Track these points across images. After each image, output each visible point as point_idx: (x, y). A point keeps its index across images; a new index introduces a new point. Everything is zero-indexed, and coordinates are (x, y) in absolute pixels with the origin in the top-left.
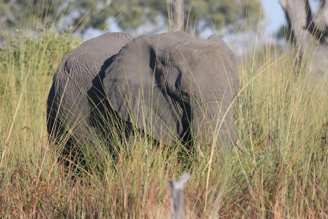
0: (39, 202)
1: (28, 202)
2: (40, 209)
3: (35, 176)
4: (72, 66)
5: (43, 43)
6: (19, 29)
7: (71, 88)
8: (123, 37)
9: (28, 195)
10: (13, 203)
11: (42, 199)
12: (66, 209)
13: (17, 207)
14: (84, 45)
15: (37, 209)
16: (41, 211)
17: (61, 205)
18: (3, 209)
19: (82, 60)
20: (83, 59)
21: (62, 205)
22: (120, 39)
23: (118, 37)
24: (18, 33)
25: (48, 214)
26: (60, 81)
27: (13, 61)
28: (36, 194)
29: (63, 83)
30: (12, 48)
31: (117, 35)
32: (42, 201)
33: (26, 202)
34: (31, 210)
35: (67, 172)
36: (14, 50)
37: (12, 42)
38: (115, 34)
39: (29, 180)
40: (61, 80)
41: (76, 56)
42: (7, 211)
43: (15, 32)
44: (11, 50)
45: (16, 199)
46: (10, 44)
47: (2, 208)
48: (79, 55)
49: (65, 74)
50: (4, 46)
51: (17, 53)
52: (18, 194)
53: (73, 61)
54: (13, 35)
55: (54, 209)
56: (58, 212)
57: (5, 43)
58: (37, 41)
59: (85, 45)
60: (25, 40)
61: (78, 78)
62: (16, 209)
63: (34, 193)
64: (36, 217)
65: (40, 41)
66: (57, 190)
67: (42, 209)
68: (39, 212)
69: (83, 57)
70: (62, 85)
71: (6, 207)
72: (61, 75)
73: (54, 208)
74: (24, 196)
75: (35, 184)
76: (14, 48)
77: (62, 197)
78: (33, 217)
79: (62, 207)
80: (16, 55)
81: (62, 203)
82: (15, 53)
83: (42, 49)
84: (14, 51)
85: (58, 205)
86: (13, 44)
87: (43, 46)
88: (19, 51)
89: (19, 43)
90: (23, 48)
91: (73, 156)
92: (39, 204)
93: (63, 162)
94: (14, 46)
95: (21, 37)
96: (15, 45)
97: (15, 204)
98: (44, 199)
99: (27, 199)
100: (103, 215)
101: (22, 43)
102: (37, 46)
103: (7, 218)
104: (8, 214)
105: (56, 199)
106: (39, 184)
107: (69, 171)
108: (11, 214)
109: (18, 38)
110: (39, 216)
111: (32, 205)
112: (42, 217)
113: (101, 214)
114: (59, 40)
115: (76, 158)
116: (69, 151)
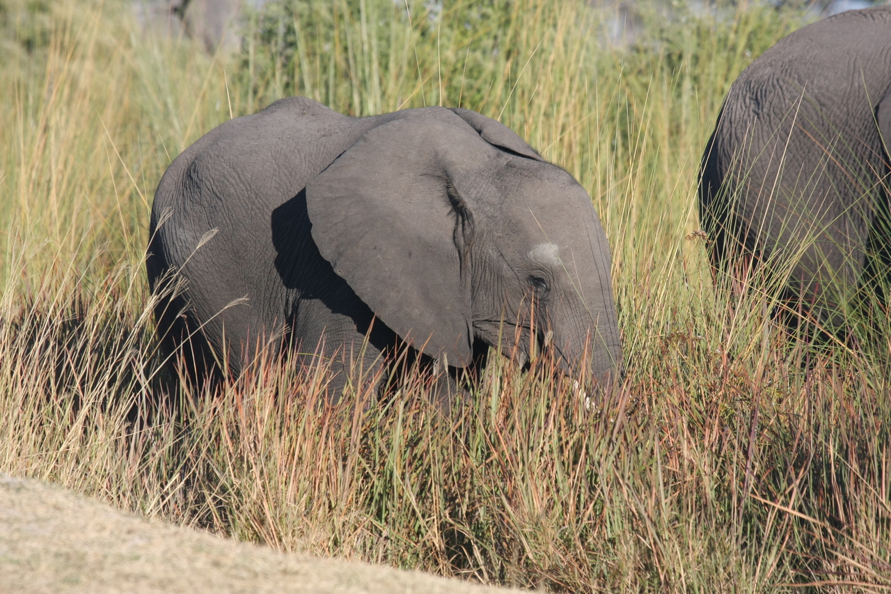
0: (727, 412)
1: (700, 412)
2: (728, 430)
3: (718, 351)
4: (764, 88)
5: (736, 32)
7: (760, 136)
8: (884, 16)
9: (701, 396)
10: (665, 415)
11: (732, 403)
12: (792, 431)
13: (674, 423)
14: (789, 41)
15: (722, 428)
16: (730, 432)
17: (778, 419)
18: (642, 427)
19: (789, 71)
20: (791, 70)
21: (782, 421)
22: (876, 21)
23: (870, 19)
24: (678, 9)
26: (731, 123)
27: (665, 76)
28: (719, 394)
29: (739, 127)
30: (662, 45)
31: (869, 15)
32: (733, 411)
33: (696, 411)
34: (708, 431)
35: (794, 340)
36: (668, 49)
37: (662, 31)
38: (864, 12)
39: (703, 360)
40: (733, 120)
41: (771, 66)
42: (650, 433)
43: (671, 8)
44: (661, 49)
45: (673, 405)
46: (657, 35)
47: (639, 426)
48: (780, 64)
49: (746, 107)
50: (644, 39)
51: (675, 58)
52: (675, 393)
53: (766, 77)
54: (665, 13)
55: (762, 430)
56: (772, 437)
57: (647, 32)
58: (723, 29)
59: (792, 41)
60: (695, 26)
62: (672, 427)
63: (714, 390)
64: (718, 448)
65: (730, 28)
66: (770, 385)
67: (734, 430)
68: (727, 435)
69: (789, 66)
71: (648, 422)
72: (734, 110)
73: (762, 428)
74: (691, 398)
75: (716, 369)
76: (666, 45)
77: (780, 401)
78: (712, 447)
79: (780, 424)
80: (672, 61)
81: (780, 416)
82: (669, 56)
83: (734, 48)
84: (666, 53)
85: (772, 421)
86: (665, 35)
87: (738, 41)
88: (679, 52)
89: (680, 33)
90: (689, 46)
91: (806, 304)
92: (726, 417)
93: (784, 316)
94: (668, 40)
95: (684, 20)
96: (671, 37)
97: (669, 417)
98: (738, 404)
99: (697, 405)
100: (881, 446)
101: (687, 33)
102: (723, 42)
103: (649, 449)
104: (654, 440)
105: (767, 406)
106: (726, 369)
107: (798, 339)
108: (660, 439)
109: (676, 20)
110: (726, 446)
111: (709, 418)
112: (734, 449)
113: (876, 442)
114: (774, 27)
115: (815, 308)
116: (799, 293)
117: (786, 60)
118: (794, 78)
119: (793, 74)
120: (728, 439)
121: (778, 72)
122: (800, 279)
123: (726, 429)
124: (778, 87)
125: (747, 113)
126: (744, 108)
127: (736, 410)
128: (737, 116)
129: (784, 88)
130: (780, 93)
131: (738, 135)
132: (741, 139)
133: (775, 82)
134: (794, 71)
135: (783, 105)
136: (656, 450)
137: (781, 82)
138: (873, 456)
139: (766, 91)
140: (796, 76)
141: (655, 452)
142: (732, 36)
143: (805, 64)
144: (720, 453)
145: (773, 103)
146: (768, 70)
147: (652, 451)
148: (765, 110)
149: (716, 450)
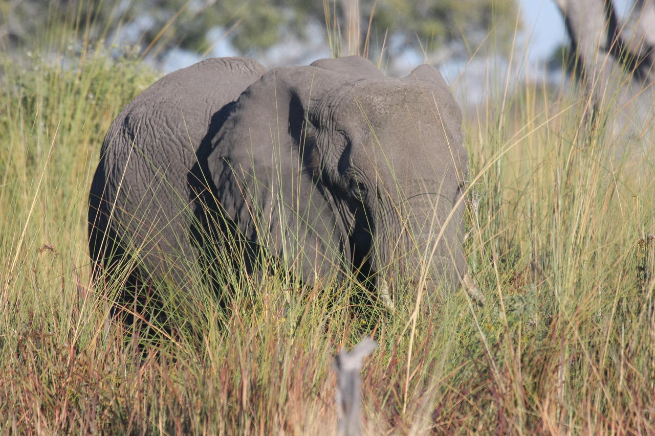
0: (73, 395)
1: (51, 396)
2: (75, 410)
3: (66, 345)
4: (139, 125)
5: (80, 78)
6: (33, 51)
7: (137, 169)
8: (240, 66)
9: (52, 383)
10: (21, 398)
11: (78, 389)
12: (127, 410)
13: (29, 405)
14: (163, 83)
15: (69, 409)
16: (77, 413)
17: (117, 401)
19: (159, 113)
20: (161, 112)
21: (120, 402)
22: (233, 71)
23: (229, 67)
24: (32, 60)
25: (91, 420)
26: (115, 155)
27: (22, 115)
28: (68, 380)
29: (120, 159)
30: (19, 90)
31: (228, 63)
32: (79, 395)
33: (48, 396)
34: (58, 412)
35: (130, 335)
36: (24, 93)
37: (18, 78)
38: (224, 60)
39: (54, 352)
40: (116, 152)
41: (146, 105)
42: (9, 414)
43: (26, 58)
44: (19, 95)
45: (28, 391)
46: (14, 82)
48: (153, 104)
51: (29, 100)
52: (30, 381)
53: (140, 115)
54: (20, 63)
55: (103, 410)
56: (111, 416)
57: (5, 79)
58: (70, 76)
59: (165, 83)
60: (46, 74)
61: (150, 148)
62: (28, 409)
63: (63, 377)
64: (66, 426)
65: (75, 75)
66: (110, 372)
67: (79, 410)
68: (74, 414)
69: (160, 108)
70: (120, 163)
71: (7, 405)
72: (117, 143)
73: (104, 408)
74: (43, 385)
75: (64, 359)
76: (22, 90)
77: (118, 385)
78: (61, 425)
79: (118, 405)
80: (28, 104)
81: (118, 398)
82: (25, 99)
83: (78, 92)
84: (23, 96)
85: (111, 402)
86: (21, 81)
87: (82, 86)
88: (33, 95)
89: (33, 80)
90: (41, 90)
91: (140, 304)
92: (73, 400)
93: (122, 316)
94: (23, 85)
95: (36, 68)
96: (26, 83)
97: (25, 401)
98: (83, 389)
99: (48, 390)
100: (202, 421)
101: (39, 79)
102: (70, 86)
103: (8, 428)
104: (12, 419)
105: (107, 390)
106: (74, 359)
107: (133, 334)
108: (18, 419)
109: (31, 70)
110: (73, 425)
111: (58, 401)
112: (80, 426)
113: (198, 419)
114: (112, 74)
115: (147, 308)
116: (134, 294)
117: (158, 101)
118: (163, 120)
119: (162, 117)
120: (75, 418)
121: (150, 112)
122: (135, 285)
123: (73, 410)
124: (150, 127)
125: (126, 146)
126: (125, 142)
127: (81, 394)
128: (120, 149)
129: (155, 128)
130: (152, 133)
131: (119, 166)
132: (121, 170)
133: (148, 122)
134: (163, 113)
135: (155, 143)
136: (14, 429)
137: (153, 123)
138: (195, 430)
139: (140, 128)
140: (165, 119)
141: (13, 430)
142: (77, 82)
143: (172, 108)
144: (68, 430)
145: (147, 140)
146: (143, 109)
147: (11, 430)
148: (140, 146)
149: (65, 428)
